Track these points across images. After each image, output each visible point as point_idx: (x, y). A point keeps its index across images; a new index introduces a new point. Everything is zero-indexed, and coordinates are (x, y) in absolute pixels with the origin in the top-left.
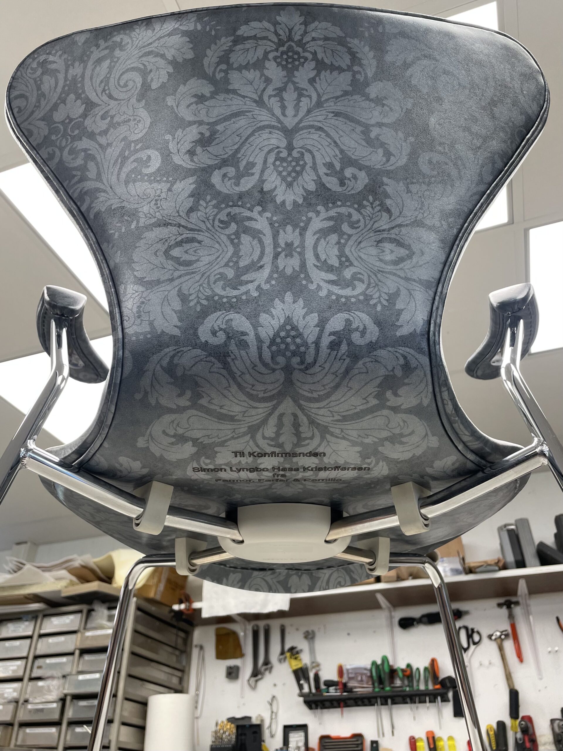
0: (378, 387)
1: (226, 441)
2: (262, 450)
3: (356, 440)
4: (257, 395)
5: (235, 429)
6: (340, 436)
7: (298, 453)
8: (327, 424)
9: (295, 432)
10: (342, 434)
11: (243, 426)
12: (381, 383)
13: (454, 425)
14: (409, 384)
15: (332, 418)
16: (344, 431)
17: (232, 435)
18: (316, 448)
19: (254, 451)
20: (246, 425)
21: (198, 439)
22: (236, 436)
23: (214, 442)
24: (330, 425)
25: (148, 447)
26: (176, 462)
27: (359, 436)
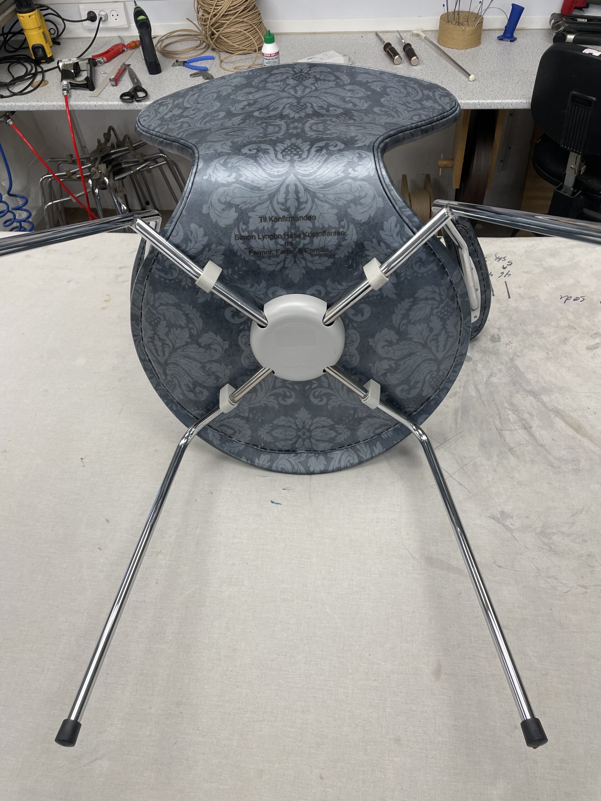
0: (344, 167)
1: (255, 207)
2: (277, 214)
3: (333, 203)
4: (274, 174)
5: (260, 196)
6: (323, 200)
7: (299, 216)
8: (315, 191)
9: (296, 198)
10: (325, 198)
11: (265, 194)
12: (345, 165)
13: (391, 192)
14: (361, 165)
15: (318, 186)
16: (326, 195)
17: (258, 201)
18: (310, 212)
19: (272, 215)
20: (267, 193)
21: (238, 205)
22: (261, 202)
23: (248, 208)
24: (317, 191)
25: (209, 213)
26: (225, 228)
27: (335, 199)
